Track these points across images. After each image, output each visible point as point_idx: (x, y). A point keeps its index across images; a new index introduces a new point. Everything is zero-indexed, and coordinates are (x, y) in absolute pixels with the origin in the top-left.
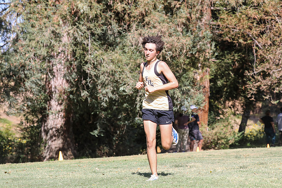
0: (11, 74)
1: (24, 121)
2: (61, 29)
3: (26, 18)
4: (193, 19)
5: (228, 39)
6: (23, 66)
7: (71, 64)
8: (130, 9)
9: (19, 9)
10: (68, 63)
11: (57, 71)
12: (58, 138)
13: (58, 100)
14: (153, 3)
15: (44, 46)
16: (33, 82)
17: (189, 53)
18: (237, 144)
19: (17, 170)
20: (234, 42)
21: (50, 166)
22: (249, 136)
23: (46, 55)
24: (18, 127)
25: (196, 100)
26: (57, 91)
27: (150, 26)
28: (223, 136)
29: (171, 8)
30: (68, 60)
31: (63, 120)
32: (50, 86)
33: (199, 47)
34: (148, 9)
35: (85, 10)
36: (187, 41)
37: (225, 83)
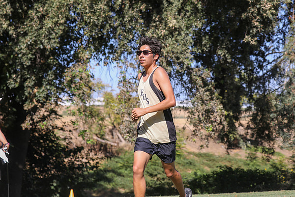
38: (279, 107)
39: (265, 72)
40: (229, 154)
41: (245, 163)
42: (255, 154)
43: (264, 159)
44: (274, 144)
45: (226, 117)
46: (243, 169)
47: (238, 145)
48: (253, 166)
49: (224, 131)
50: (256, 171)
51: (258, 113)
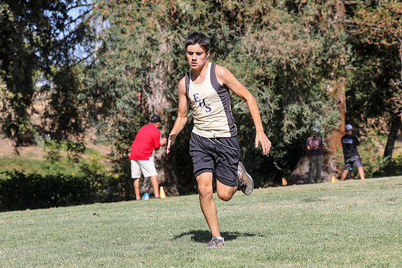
0: (98, 92)
1: (115, 151)
2: (159, 35)
3: (114, 22)
4: (324, 17)
5: (368, 41)
6: (114, 82)
7: (172, 78)
8: (243, 7)
9: (105, 11)
10: (168, 77)
11: (155, 86)
15: (137, 57)
16: (126, 102)
17: (319, 59)
18: (382, 171)
19: (109, 210)
20: (375, 43)
21: (149, 205)
22: (397, 162)
23: (141, 67)
24: (108, 158)
25: (329, 118)
26: (155, 112)
27: (269, 27)
28: (365, 162)
29: (295, 4)
30: (167, 73)
32: (146, 105)
33: (331, 51)
34: (267, 6)
35: (187, 10)
36: (316, 44)
37: (366, 96)
38: (89, 83)
39: (67, 33)
40: (19, 154)
41: (42, 165)
42: (56, 153)
43: (70, 159)
44: (83, 137)
45: (12, 101)
46: (40, 175)
47: (32, 140)
48: (55, 169)
49: (11, 121)
50: (58, 177)
51: (59, 93)
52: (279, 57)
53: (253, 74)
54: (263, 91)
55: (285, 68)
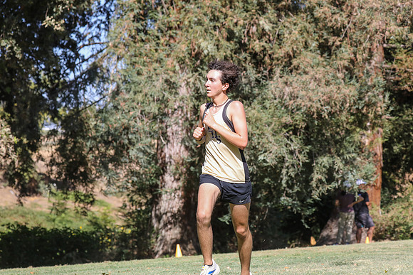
0: (110, 139)
1: (128, 204)
2: (178, 77)
3: (129, 63)
4: (359, 60)
5: (408, 88)
6: (127, 128)
7: (192, 125)
8: (272, 49)
9: (120, 50)
10: (187, 124)
11: (173, 134)
12: (175, 226)
13: (175, 174)
14: (304, 40)
15: (154, 100)
16: (139, 150)
17: (354, 108)
19: (120, 270)
21: (164, 265)
23: (157, 112)
24: (119, 211)
25: (364, 172)
26: (173, 161)
27: (299, 71)
28: (402, 222)
29: (328, 47)
30: (187, 119)
31: (181, 201)
32: (163, 154)
33: (367, 99)
34: (297, 48)
35: (210, 50)
36: (350, 91)
37: (404, 149)
38: (101, 129)
39: (78, 73)
40: (22, 205)
41: (48, 217)
42: (63, 204)
43: (78, 212)
44: (93, 188)
45: (16, 146)
46: (45, 229)
47: (36, 190)
48: (61, 222)
49: (14, 168)
50: (65, 231)
51: (67, 139)
52: (309, 104)
53: (280, 122)
54: (292, 141)
55: (315, 116)
